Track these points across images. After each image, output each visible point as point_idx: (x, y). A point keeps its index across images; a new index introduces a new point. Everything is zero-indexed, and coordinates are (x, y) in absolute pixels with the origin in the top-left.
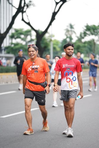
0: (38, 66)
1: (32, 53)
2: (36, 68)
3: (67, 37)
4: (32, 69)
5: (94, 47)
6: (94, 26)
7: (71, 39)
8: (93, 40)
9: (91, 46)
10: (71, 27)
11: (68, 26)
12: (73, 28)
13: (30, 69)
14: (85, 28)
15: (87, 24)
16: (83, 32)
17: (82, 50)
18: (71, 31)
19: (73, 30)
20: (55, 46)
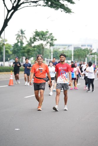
0: (43, 69)
1: (40, 60)
2: (41, 70)
3: (18, 42)
4: (39, 70)
5: (43, 51)
6: (43, 32)
7: (22, 43)
8: (42, 45)
9: (40, 50)
10: (22, 32)
11: (19, 32)
12: (24, 34)
13: (38, 70)
14: (35, 34)
15: (36, 30)
16: (32, 37)
17: (31, 53)
18: (22, 36)
19: (23, 35)
20: (7, 49)
